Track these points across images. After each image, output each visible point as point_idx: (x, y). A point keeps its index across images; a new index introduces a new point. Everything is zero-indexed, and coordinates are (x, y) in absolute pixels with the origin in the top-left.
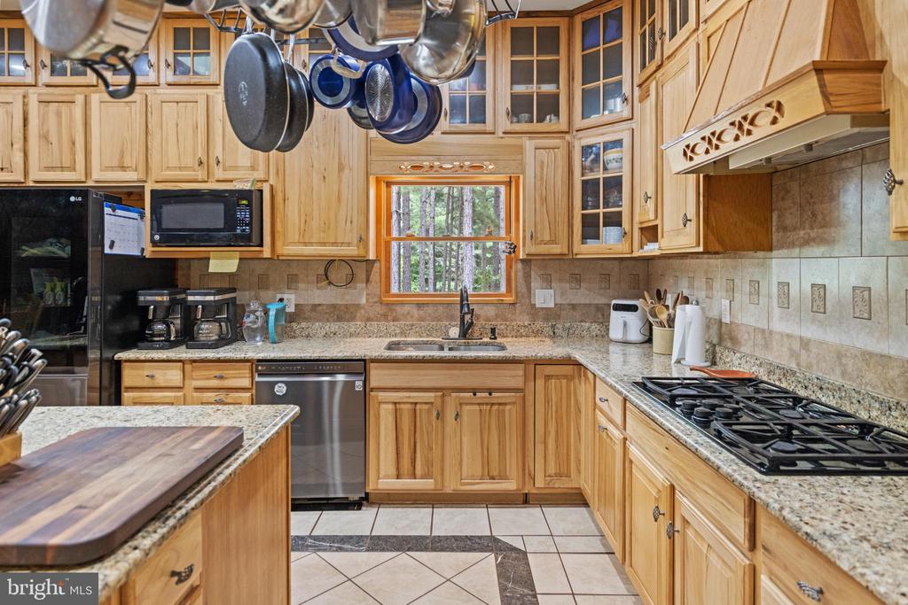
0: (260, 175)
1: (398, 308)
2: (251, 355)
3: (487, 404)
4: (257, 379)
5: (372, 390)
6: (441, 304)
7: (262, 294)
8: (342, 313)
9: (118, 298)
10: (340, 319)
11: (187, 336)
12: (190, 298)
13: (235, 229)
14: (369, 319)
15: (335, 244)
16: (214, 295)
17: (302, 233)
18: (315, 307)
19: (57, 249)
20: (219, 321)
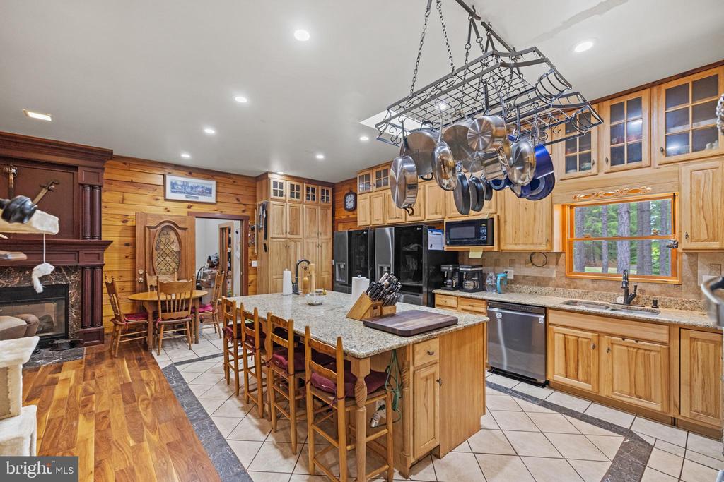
0: (493, 210)
1: (578, 281)
2: (485, 297)
3: (634, 348)
4: (488, 309)
5: (550, 324)
6: (612, 281)
7: (497, 269)
8: (541, 282)
9: (434, 267)
10: (539, 285)
11: (460, 286)
12: (461, 269)
13: (479, 238)
14: (558, 286)
15: (533, 244)
16: (471, 268)
17: (514, 238)
18: (524, 277)
19: (413, 247)
20: (474, 280)
